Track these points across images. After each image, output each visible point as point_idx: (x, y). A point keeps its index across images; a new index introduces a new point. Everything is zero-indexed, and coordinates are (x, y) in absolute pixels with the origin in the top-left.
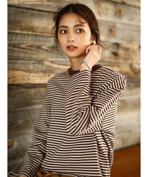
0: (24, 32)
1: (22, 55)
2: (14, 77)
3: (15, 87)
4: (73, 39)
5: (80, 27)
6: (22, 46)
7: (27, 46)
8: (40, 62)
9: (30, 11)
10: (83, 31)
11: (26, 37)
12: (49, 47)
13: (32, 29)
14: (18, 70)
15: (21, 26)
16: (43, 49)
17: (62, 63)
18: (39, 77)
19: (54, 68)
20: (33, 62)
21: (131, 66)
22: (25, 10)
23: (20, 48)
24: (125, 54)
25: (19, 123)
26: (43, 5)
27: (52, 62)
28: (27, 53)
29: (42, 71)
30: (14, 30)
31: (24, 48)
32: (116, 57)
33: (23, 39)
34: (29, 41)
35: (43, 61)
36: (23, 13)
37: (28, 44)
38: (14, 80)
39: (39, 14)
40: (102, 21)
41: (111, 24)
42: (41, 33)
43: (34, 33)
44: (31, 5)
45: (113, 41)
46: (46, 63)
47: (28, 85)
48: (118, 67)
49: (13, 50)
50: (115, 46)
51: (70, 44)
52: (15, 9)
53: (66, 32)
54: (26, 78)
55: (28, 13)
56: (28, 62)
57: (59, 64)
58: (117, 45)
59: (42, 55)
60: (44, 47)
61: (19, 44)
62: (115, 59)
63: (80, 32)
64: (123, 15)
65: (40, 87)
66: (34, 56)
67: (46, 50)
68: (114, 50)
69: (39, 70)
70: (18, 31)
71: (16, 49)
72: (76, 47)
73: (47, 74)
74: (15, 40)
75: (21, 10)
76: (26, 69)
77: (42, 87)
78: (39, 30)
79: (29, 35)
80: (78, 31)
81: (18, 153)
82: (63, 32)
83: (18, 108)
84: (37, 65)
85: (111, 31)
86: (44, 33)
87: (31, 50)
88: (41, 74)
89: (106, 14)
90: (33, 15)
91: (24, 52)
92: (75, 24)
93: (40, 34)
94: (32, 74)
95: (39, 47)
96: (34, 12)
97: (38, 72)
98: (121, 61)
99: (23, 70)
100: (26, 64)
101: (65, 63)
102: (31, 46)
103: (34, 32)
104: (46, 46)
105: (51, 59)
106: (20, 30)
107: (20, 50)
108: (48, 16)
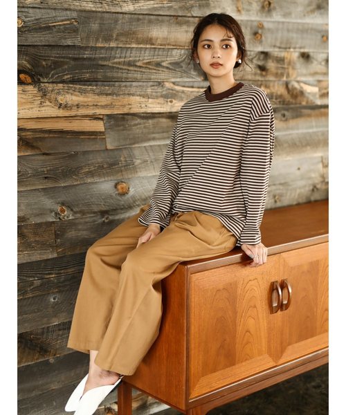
0: (141, 46)
1: (139, 76)
2: (129, 104)
3: (130, 117)
4: (219, 56)
5: (227, 42)
6: (138, 64)
7: (144, 64)
8: (160, 84)
9: (147, 17)
10: (230, 46)
11: (143, 52)
12: (170, 63)
13: (150, 41)
14: (133, 95)
15: (137, 38)
16: (163, 67)
17: (187, 84)
18: (159, 103)
19: (178, 92)
20: (151, 83)
21: (287, 84)
22: (141, 17)
23: (136, 66)
24: (277, 68)
25: (136, 164)
26: (164, 7)
27: (174, 83)
28: (144, 72)
29: (162, 96)
30: (129, 44)
31: (140, 67)
32: (264, 73)
33: (139, 55)
34: (146, 57)
35: (163, 82)
36: (138, 20)
37: (145, 61)
38: (130, 108)
39: (158, 20)
40: (242, 21)
41: (255, 24)
42: (161, 45)
43: (153, 46)
44: (149, 9)
45: (260, 49)
46: (168, 85)
47: (145, 115)
48: (267, 87)
49: (128, 70)
50: (262, 56)
51: (215, 60)
52: (130, 16)
53: (209, 46)
54: (143, 105)
55: (144, 19)
56: (145, 84)
57: (184, 86)
58: (266, 55)
59: (162, 75)
60: (164, 64)
61: (135, 61)
62: (262, 75)
63: (227, 47)
64: (275, 8)
65: (159, 117)
66: (152, 77)
67: (167, 68)
68: (260, 63)
69: (159, 94)
70: (134, 46)
71: (131, 68)
72: (221, 65)
73: (169, 100)
74: (130, 57)
75: (136, 16)
76: (143, 93)
77: (162, 117)
78: (159, 42)
79: (146, 48)
80: (224, 47)
81: (134, 202)
82: (206, 47)
83: (134, 144)
84: (156, 87)
85: (255, 34)
86: (165, 45)
87: (150, 69)
88: (161, 100)
89: (248, 10)
90: (150, 22)
91: (141, 72)
92: (222, 38)
93: (159, 47)
94: (150, 100)
95: (158, 65)
96: (152, 17)
97: (157, 97)
98: (271, 78)
99: (140, 95)
100: (143, 86)
101: (191, 84)
102: (149, 63)
103: (153, 44)
104: (167, 62)
105: (173, 80)
106: (136, 44)
107: (136, 69)
108: (169, 21)
